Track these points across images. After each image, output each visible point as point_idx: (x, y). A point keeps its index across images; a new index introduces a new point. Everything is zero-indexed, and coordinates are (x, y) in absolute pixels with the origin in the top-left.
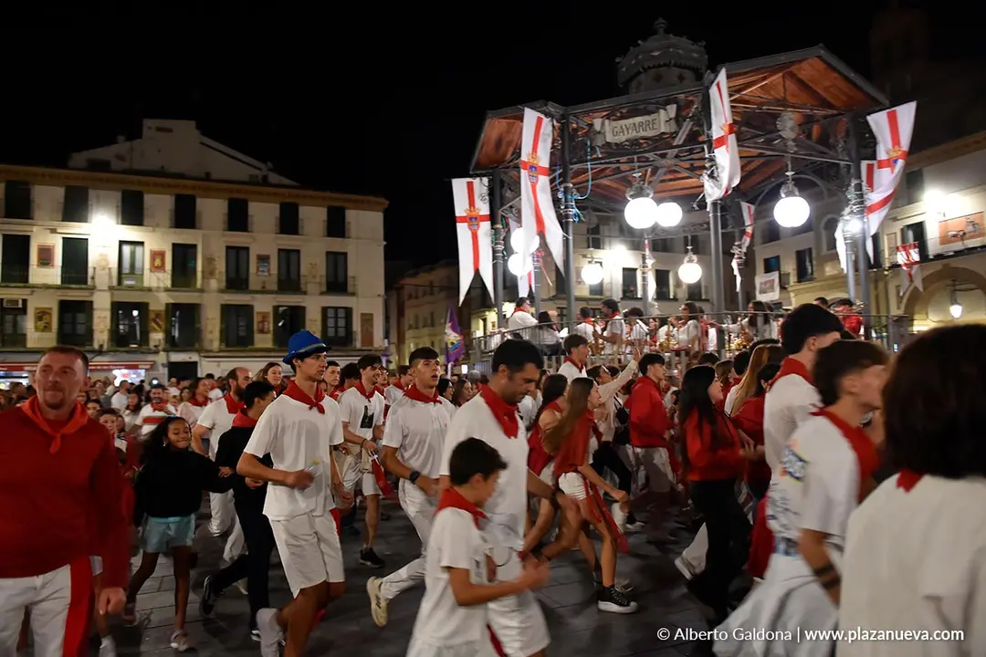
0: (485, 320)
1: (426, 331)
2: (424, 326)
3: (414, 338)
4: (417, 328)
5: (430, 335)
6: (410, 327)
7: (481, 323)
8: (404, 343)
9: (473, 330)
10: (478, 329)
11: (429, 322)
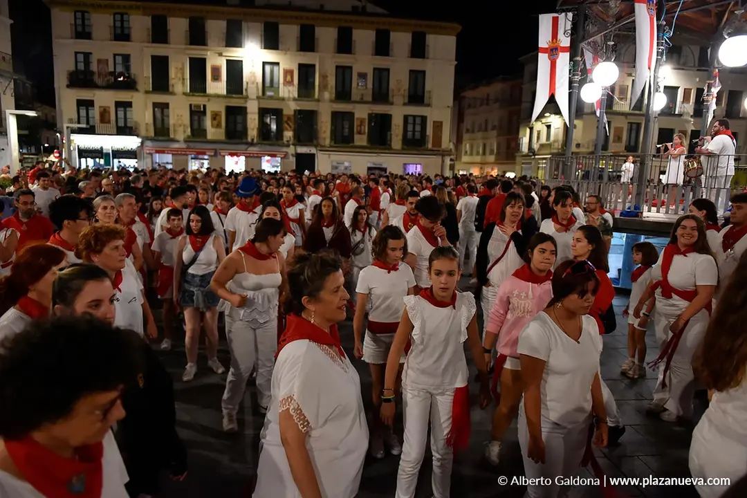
0: (531, 129)
1: (480, 134)
2: (479, 131)
3: (470, 139)
4: (473, 132)
5: (484, 138)
6: (468, 131)
7: (528, 130)
8: (461, 143)
9: (520, 136)
10: (525, 136)
11: (483, 128)
